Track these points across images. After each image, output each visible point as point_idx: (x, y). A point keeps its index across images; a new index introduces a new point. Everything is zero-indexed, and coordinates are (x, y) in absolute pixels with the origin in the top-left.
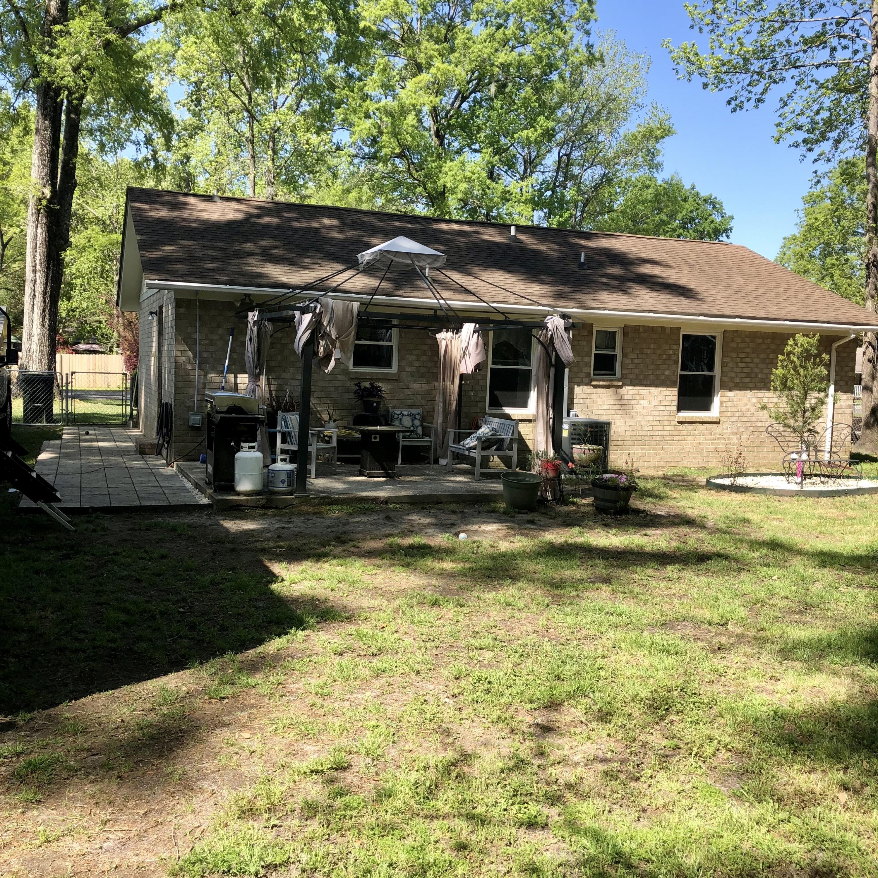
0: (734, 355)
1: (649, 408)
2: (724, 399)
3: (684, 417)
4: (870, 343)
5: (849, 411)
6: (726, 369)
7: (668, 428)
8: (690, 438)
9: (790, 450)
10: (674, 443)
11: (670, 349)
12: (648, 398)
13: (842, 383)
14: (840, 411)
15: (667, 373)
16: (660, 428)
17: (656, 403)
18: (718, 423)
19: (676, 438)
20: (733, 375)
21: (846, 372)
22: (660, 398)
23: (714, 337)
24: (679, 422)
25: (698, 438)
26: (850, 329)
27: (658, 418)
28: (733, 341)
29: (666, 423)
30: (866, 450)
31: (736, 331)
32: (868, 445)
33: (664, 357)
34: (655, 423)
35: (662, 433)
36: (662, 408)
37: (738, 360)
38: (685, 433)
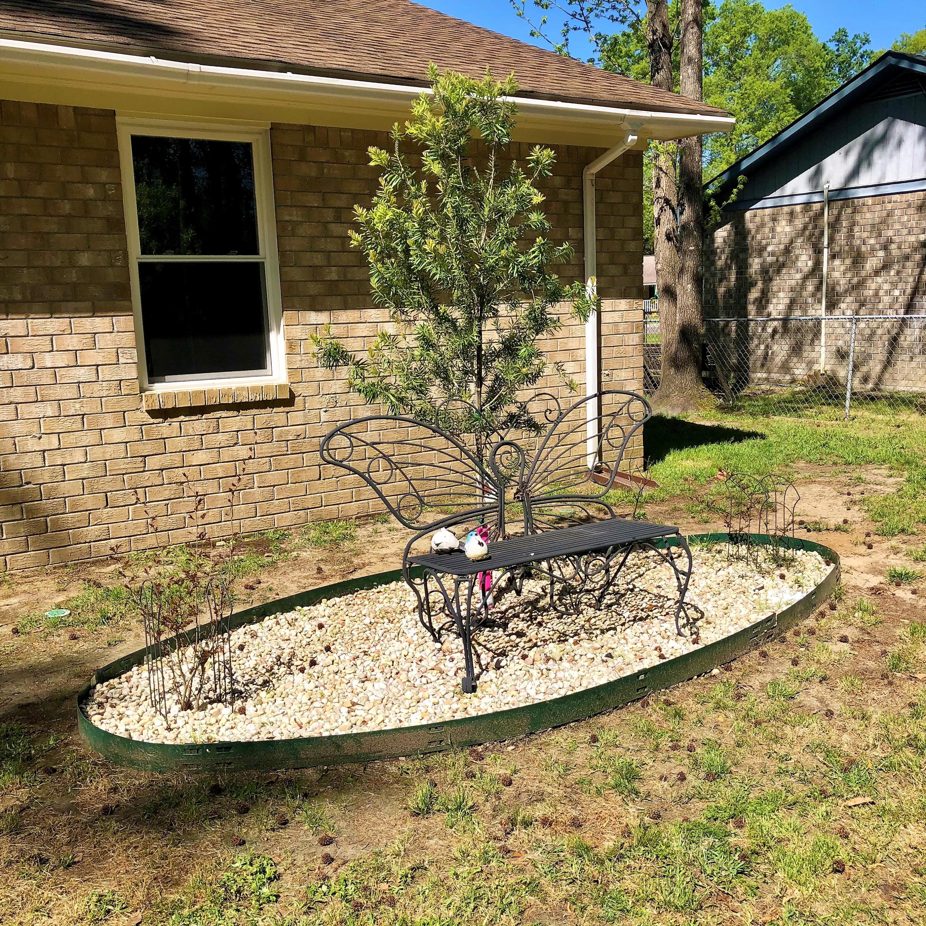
0: (313, 200)
1: (33, 377)
2: (298, 332)
3: (167, 396)
4: (667, 201)
5: (635, 339)
6: (295, 244)
7: (118, 435)
8: (201, 457)
9: (429, 517)
10: (148, 478)
11: (85, 181)
12: (26, 344)
13: (614, 270)
14: (615, 340)
15: (84, 259)
16: (91, 438)
17: (62, 359)
18: (289, 402)
19: (153, 462)
20: (318, 259)
21: (623, 242)
22: (73, 342)
23: (247, 147)
24: (153, 413)
25: (226, 454)
26: (623, 118)
27: (74, 408)
28: (303, 158)
29: (109, 421)
30: (673, 407)
31: (311, 129)
32: (676, 398)
33: (66, 207)
34: (67, 424)
35: (96, 453)
36: (83, 374)
37: (329, 215)
38: (181, 443)
